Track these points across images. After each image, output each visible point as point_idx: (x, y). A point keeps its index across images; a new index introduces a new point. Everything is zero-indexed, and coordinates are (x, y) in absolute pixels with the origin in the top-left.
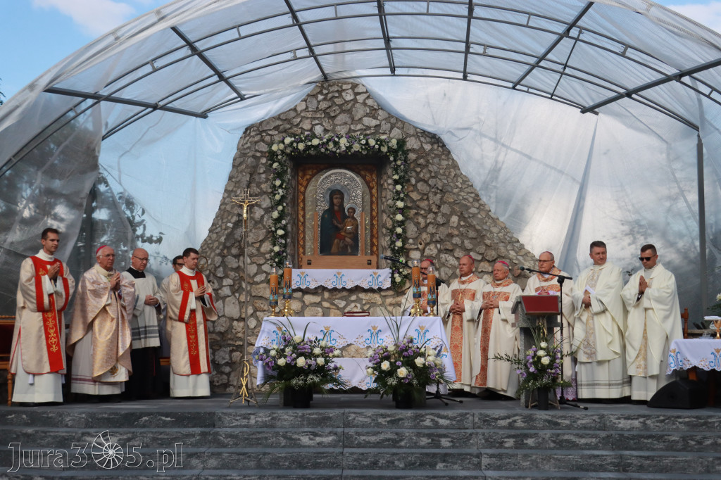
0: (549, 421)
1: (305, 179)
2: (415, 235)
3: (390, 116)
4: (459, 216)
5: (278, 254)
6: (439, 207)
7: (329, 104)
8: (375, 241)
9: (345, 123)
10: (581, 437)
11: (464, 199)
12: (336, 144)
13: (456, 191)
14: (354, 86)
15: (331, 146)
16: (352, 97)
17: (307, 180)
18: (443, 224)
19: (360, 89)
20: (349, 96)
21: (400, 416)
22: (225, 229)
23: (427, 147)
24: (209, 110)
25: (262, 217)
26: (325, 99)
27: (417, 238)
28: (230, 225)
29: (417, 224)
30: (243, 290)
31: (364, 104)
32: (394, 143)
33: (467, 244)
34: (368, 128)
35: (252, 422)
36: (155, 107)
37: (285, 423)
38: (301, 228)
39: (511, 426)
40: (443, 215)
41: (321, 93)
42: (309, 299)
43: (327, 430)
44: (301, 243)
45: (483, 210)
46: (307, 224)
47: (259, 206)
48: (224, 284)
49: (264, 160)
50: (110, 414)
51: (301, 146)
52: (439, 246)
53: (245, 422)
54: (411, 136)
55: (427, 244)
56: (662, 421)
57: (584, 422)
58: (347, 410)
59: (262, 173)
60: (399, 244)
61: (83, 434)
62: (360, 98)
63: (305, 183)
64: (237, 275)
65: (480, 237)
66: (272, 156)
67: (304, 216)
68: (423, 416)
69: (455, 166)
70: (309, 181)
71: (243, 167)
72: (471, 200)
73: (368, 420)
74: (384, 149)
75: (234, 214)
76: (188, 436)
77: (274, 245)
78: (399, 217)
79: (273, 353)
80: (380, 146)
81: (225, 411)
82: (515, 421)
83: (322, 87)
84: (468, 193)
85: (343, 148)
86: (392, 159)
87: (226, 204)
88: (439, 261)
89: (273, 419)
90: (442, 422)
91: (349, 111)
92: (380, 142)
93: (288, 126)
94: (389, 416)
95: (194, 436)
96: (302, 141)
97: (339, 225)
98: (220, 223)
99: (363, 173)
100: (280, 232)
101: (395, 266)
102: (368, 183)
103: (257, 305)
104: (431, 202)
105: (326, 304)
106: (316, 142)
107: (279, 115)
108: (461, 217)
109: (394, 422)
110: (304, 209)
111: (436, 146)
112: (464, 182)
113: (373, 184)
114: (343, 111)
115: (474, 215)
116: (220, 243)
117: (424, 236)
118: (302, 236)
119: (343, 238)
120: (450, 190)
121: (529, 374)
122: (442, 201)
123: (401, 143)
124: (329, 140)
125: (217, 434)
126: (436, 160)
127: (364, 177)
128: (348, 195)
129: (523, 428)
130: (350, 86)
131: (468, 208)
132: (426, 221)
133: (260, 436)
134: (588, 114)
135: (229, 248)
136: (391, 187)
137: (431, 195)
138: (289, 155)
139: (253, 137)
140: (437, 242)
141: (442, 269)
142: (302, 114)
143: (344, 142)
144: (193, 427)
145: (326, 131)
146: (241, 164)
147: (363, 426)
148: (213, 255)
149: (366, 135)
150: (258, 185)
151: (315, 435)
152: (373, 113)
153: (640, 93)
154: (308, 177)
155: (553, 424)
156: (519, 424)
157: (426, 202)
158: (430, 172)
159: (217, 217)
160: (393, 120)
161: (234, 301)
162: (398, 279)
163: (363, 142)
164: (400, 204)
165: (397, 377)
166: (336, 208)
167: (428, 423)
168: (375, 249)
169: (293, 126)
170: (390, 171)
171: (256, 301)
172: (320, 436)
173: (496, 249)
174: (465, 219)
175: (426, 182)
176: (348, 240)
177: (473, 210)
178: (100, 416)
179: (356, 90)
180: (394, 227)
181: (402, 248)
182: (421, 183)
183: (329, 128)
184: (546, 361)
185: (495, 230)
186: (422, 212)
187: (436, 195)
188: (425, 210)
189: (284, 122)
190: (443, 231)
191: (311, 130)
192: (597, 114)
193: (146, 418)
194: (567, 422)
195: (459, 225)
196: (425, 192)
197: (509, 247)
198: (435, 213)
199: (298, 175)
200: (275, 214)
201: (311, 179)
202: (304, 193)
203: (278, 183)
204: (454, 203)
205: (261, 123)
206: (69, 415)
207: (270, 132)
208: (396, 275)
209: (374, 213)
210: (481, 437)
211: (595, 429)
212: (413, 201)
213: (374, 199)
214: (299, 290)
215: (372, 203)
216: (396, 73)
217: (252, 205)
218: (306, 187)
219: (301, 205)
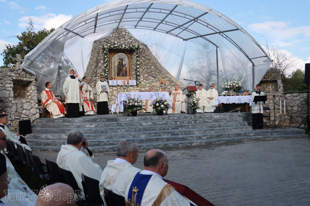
0: (199, 117)
3: (135, 39)
5: (106, 76)
6: (148, 64)
7: (118, 35)
8: (130, 73)
9: (123, 41)
10: (209, 120)
11: (155, 62)
12: (122, 46)
13: (153, 60)
14: (125, 31)
15: (120, 47)
16: (125, 34)
18: (149, 68)
19: (127, 31)
20: (124, 33)
21: (165, 117)
22: (92, 69)
23: (144, 48)
24: (85, 36)
25: (101, 66)
26: (117, 34)
27: (142, 72)
28: (93, 68)
29: (142, 68)
31: (128, 35)
32: (137, 46)
33: (157, 74)
34: (129, 42)
35: (127, 120)
36: (77, 34)
37: (136, 120)
39: (191, 118)
40: (149, 66)
41: (116, 32)
42: (114, 88)
43: (149, 121)
44: (111, 73)
45: (160, 65)
46: (112, 68)
47: (100, 63)
49: (101, 50)
50: (89, 119)
51: (112, 47)
52: (148, 74)
53: (125, 120)
54: (140, 45)
55: (145, 74)
56: (224, 115)
57: (207, 116)
58: (152, 116)
59: (101, 54)
60: (138, 73)
61: (85, 124)
62: (127, 34)
64: (95, 82)
65: (160, 72)
66: (104, 49)
67: (111, 66)
68: (170, 117)
69: (151, 53)
70: (112, 56)
71: (95, 52)
73: (157, 118)
74: (134, 48)
75: (94, 65)
76: (113, 124)
77: (105, 74)
78: (138, 66)
79: (128, 102)
80: (133, 47)
81: (120, 117)
82: (192, 117)
83: (117, 30)
84: (155, 60)
85: (123, 47)
86: (136, 51)
87: (91, 62)
88: (148, 78)
89: (133, 119)
90: (175, 118)
91: (124, 37)
92: (133, 46)
93: (108, 41)
94: (162, 117)
95: (115, 124)
96: (112, 45)
97: (122, 68)
98: (90, 67)
99: (127, 54)
100: (107, 70)
101: (137, 79)
102: (128, 57)
104: (146, 62)
105: (119, 90)
106: (116, 45)
107: (105, 38)
108: (155, 66)
109: (163, 119)
110: (111, 64)
111: (146, 48)
112: (154, 57)
113: (129, 57)
114: (122, 37)
115: (158, 66)
116: (91, 73)
117: (144, 71)
118: (111, 71)
119: (123, 72)
121: (192, 106)
122: (149, 62)
123: (138, 46)
124: (120, 45)
125: (121, 123)
126: (147, 51)
128: (124, 60)
129: (194, 119)
130: (124, 31)
131: (156, 64)
132: (144, 68)
133: (132, 123)
134: (185, 41)
135: (93, 74)
136: (135, 58)
137: (146, 61)
138: (109, 49)
139: (98, 43)
140: (148, 73)
141: (149, 80)
142: (112, 38)
143: (124, 46)
144: (112, 122)
145: (118, 42)
146: (94, 51)
147: (156, 120)
148: (89, 76)
149: (129, 44)
150: (100, 57)
151: (147, 122)
152: (131, 38)
153: (204, 36)
154: (112, 55)
155: (201, 117)
156: (193, 118)
157: (144, 63)
158: (145, 54)
159: (88, 66)
160: (135, 40)
162: (138, 83)
163: (129, 46)
164: (138, 63)
165: (161, 107)
166: (121, 64)
167: (171, 118)
168: (130, 75)
169: (109, 41)
170: (135, 54)
172: (148, 123)
173: (165, 75)
174: (156, 67)
175: (144, 57)
176: (124, 72)
177: (158, 65)
178: (86, 120)
179: (126, 32)
180: (137, 69)
181: (139, 75)
183: (119, 42)
184: (196, 102)
185: (163, 70)
186: (143, 65)
189: (106, 40)
190: (149, 70)
191: (114, 42)
192: (187, 41)
193: (99, 120)
194: (204, 117)
195: (154, 69)
196: (144, 60)
197: (168, 74)
199: (110, 55)
200: (105, 65)
201: (113, 56)
202: (111, 60)
203: (106, 56)
204: (153, 63)
205: (100, 40)
206: (76, 119)
207: (103, 42)
208: (137, 82)
209: (130, 65)
210: (187, 121)
211: (210, 118)
212: (141, 62)
213: (130, 61)
214: (112, 86)
215: (129, 62)
216: (137, 27)
217: (98, 63)
218: (112, 58)
219: (111, 63)
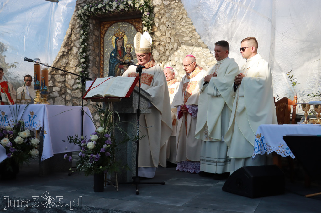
1: (104, 30)
2: (158, 58)
4: (177, 43)
6: (170, 39)
11: (182, 32)
12: (110, 6)
13: (178, 27)
15: (108, 7)
17: (105, 30)
18: (172, 49)
25: (77, 52)
27: (159, 60)
29: (159, 51)
30: (68, 93)
33: (180, 60)
38: (102, 58)
44: (102, 67)
45: (195, 38)
46: (105, 56)
47: (76, 46)
48: (54, 90)
51: (93, 10)
52: (171, 63)
55: (165, 63)
59: (78, 28)
63: (104, 33)
64: (63, 85)
67: (103, 51)
70: (106, 31)
72: (188, 32)
74: (137, 6)
80: (135, 4)
84: (188, 28)
85: (114, 8)
86: (142, 11)
96: (93, 7)
99: (134, 24)
100: (83, 60)
103: (74, 102)
104: (167, 37)
106: (100, 6)
110: (103, 47)
117: (164, 58)
118: (102, 63)
120: (174, 27)
122: (171, 35)
123: (146, 1)
124: (106, 4)
126: (171, 11)
127: (135, 26)
132: (165, 49)
135: (57, 70)
137: (166, 32)
138: (88, 16)
140: (170, 61)
143: (114, 5)
154: (105, 29)
157: (164, 37)
161: (61, 99)
163: (125, 2)
171: (74, 99)
175: (164, 24)
182: (162, 25)
187: (168, 32)
188: (164, 42)
196: (164, 31)
198: (169, 43)
199: (100, 28)
201: (107, 30)
202: (103, 38)
207: (82, 5)
212: (157, 37)
217: (73, 46)
218: (104, 35)
219: (102, 45)
